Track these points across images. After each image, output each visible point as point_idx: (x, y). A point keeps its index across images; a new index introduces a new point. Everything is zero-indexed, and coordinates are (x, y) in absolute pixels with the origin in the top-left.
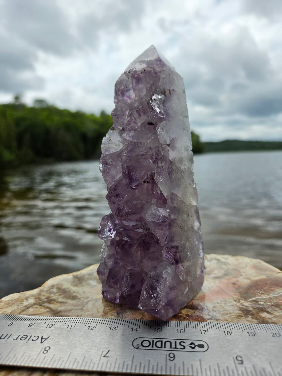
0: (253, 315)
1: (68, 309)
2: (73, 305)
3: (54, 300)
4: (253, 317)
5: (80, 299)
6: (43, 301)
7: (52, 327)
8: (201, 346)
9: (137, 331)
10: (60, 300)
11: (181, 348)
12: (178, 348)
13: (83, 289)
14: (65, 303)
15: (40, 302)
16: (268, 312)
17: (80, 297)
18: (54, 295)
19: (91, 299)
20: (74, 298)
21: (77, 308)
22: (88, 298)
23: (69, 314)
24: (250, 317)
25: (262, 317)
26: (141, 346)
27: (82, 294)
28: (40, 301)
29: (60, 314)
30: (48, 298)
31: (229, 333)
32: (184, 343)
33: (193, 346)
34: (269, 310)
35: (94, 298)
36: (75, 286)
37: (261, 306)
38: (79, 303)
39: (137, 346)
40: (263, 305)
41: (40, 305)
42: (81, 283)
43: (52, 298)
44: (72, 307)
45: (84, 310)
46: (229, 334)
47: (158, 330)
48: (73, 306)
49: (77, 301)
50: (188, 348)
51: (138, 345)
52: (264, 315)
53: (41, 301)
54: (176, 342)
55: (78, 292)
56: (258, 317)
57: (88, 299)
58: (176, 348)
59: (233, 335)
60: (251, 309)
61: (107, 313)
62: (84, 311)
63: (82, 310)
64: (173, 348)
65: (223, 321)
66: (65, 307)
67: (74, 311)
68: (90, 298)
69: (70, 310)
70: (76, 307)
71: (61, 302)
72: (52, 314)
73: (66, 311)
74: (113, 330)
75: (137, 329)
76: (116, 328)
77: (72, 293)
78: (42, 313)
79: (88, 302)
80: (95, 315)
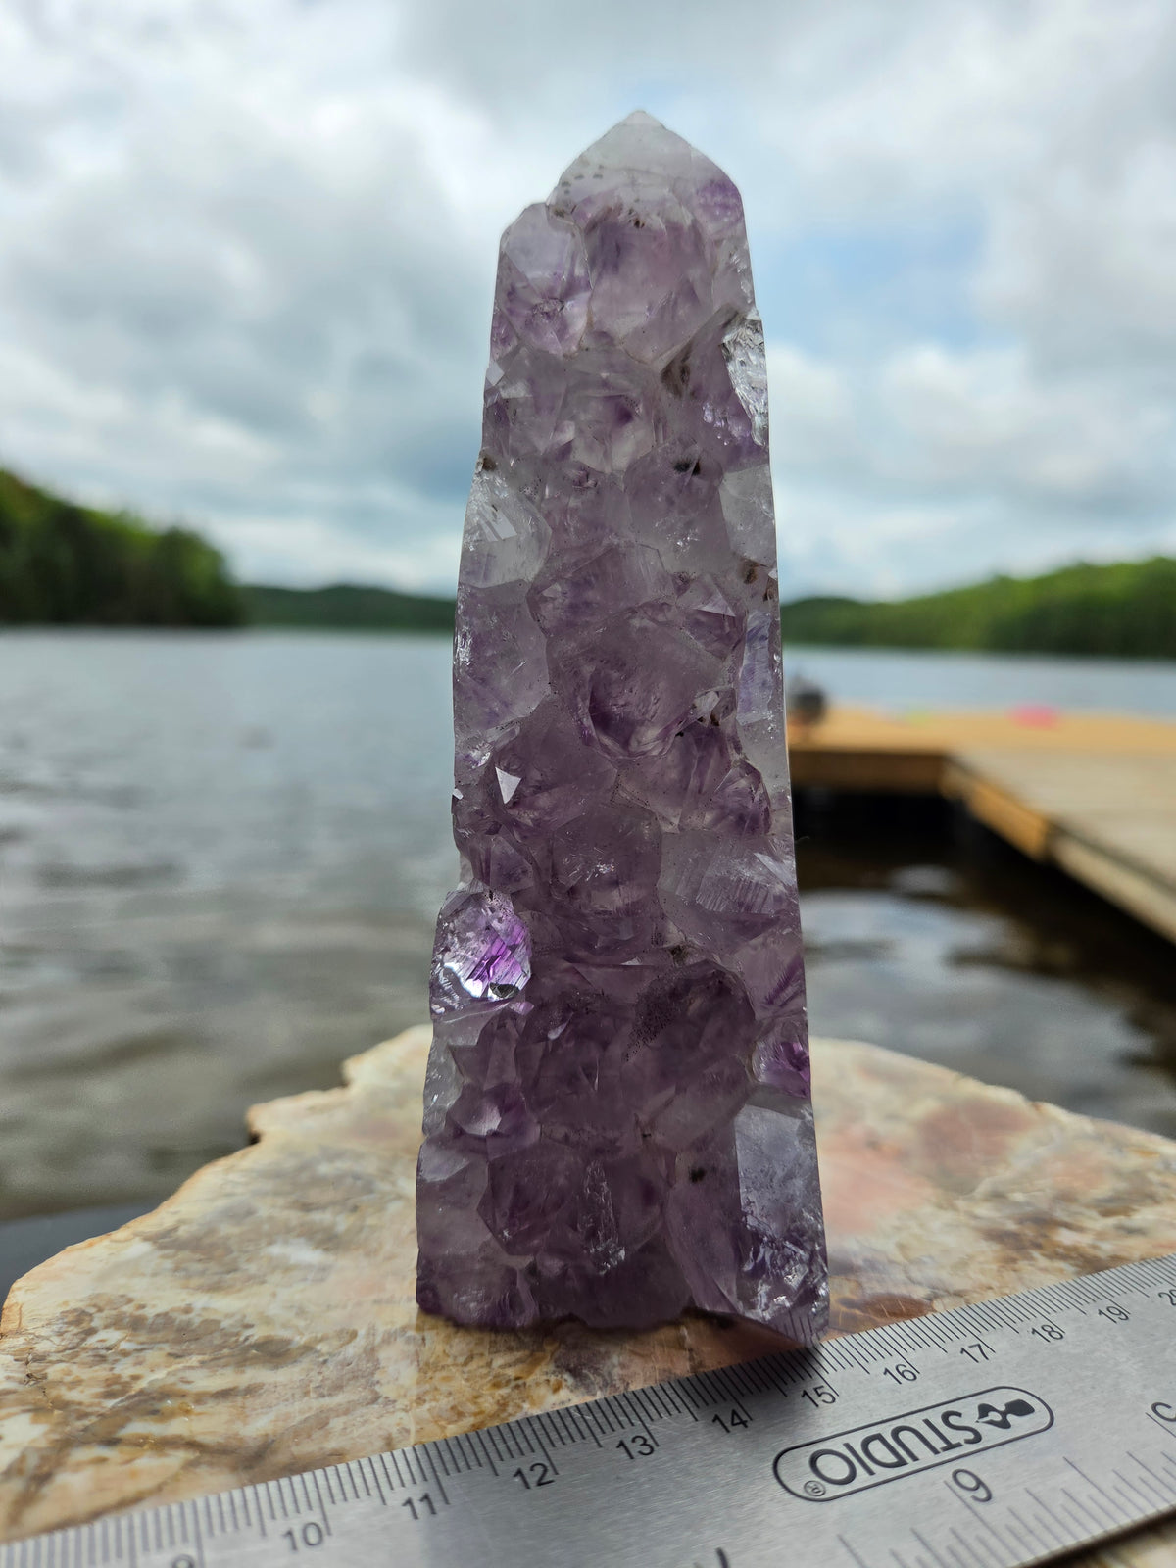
0: (1038, 1246)
1: (299, 1418)
2: (306, 1393)
3: (165, 1394)
4: (1045, 1253)
5: (307, 1349)
6: (102, 1415)
7: (326, 1537)
8: (1020, 1408)
9: (746, 1426)
10: (206, 1381)
11: (968, 1441)
12: (959, 1445)
13: (274, 1295)
14: (251, 1391)
15: (86, 1422)
16: (1068, 1226)
17: (300, 1340)
18: (140, 1363)
19: (372, 1332)
20: (274, 1353)
21: (340, 1399)
22: (354, 1335)
23: (331, 1445)
24: (1036, 1254)
25: (1067, 1248)
26: (829, 1486)
27: (301, 1323)
28: (86, 1415)
29: (282, 1458)
30: (113, 1388)
31: (1053, 1330)
32: (959, 1415)
33: (995, 1417)
34: (1060, 1214)
35: (381, 1329)
36: (214, 1288)
37: (1029, 1209)
38: (330, 1371)
39: (810, 1490)
40: (1028, 1204)
41: (112, 1442)
42: (233, 1269)
43: (142, 1384)
44: (315, 1404)
45: (389, 1402)
46: (1053, 1333)
47: (820, 1395)
48: (313, 1395)
49: (305, 1362)
50: (991, 1434)
51: (812, 1484)
52: (1066, 1237)
53: (94, 1419)
54: (927, 1422)
55: (268, 1321)
56: (1060, 1250)
57: (360, 1341)
58: (950, 1446)
59: (1067, 1333)
60: (1012, 1226)
61: (520, 1382)
62: (398, 1405)
63: (381, 1401)
64: (945, 1449)
65: (979, 1290)
66: (272, 1416)
67: (343, 1419)
68: (362, 1332)
69: (321, 1422)
70: (330, 1395)
71: (224, 1394)
72: (234, 1469)
73: (301, 1432)
74: (641, 1453)
75: (739, 1418)
76: (650, 1442)
77: (238, 1334)
78: (164, 1483)
79: (371, 1352)
80: (473, 1408)
